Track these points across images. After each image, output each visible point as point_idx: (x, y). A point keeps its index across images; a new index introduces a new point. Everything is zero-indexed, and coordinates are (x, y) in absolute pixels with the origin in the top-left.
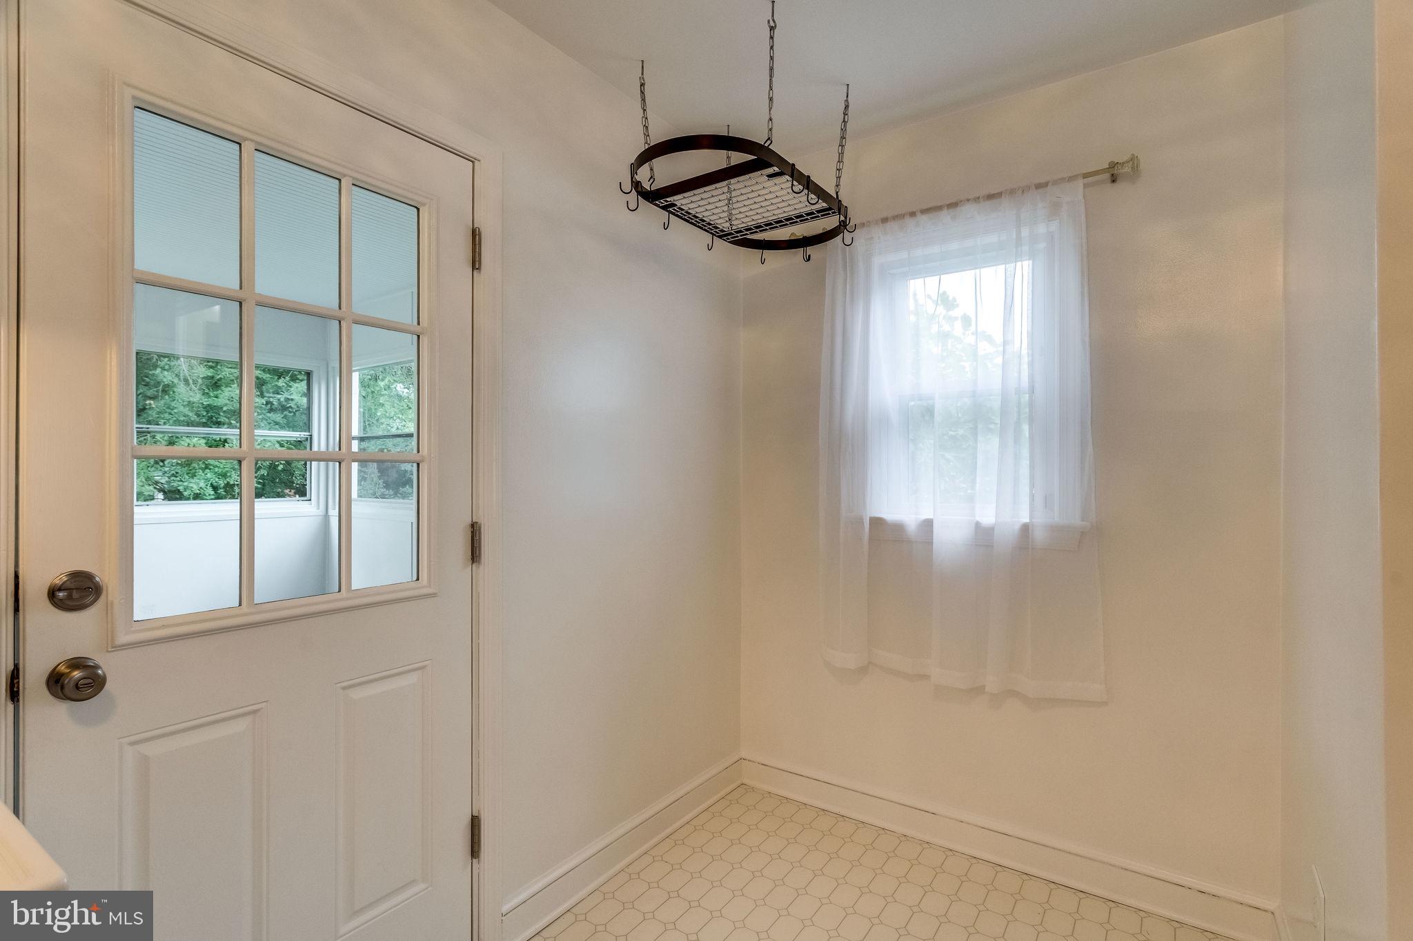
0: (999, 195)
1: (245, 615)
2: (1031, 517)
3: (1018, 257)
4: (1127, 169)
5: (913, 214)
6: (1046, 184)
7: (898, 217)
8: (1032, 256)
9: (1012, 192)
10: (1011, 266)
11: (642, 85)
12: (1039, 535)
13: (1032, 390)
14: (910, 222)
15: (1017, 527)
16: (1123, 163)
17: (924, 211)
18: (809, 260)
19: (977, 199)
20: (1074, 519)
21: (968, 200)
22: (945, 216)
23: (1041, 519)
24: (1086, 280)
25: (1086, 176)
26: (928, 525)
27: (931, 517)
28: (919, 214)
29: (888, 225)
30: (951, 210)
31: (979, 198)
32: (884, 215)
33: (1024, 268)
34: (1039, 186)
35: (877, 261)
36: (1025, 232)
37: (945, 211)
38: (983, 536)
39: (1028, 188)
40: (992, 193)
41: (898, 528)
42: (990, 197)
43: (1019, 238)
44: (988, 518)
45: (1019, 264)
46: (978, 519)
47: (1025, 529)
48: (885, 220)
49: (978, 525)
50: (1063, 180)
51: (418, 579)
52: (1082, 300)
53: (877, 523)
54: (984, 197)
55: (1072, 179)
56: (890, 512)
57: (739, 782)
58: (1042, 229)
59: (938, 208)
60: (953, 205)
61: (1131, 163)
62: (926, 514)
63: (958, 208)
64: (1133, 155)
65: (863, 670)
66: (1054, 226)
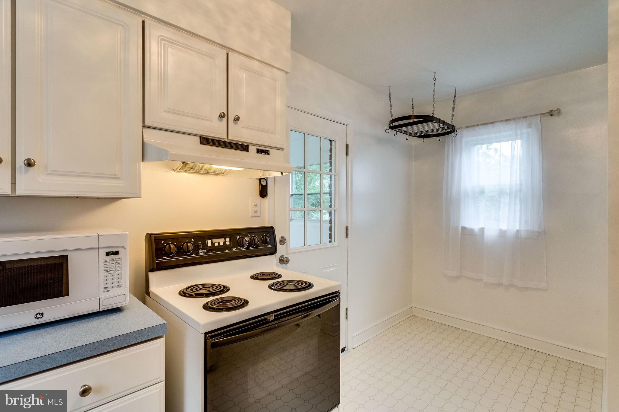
0: (510, 120)
1: (305, 248)
2: (520, 227)
3: (516, 139)
4: (556, 113)
5: (478, 125)
6: (527, 117)
7: (472, 126)
8: (521, 138)
9: (514, 119)
10: (514, 141)
11: (390, 94)
12: (523, 234)
13: (521, 184)
14: (477, 128)
15: (515, 231)
16: (555, 111)
17: (482, 125)
18: (440, 141)
19: (501, 121)
20: (536, 229)
21: (498, 121)
22: (490, 126)
23: (523, 228)
24: (541, 149)
25: (541, 114)
26: (482, 230)
27: (484, 227)
28: (480, 125)
29: (468, 129)
30: (492, 124)
31: (502, 121)
32: (468, 125)
33: (519, 142)
34: (524, 117)
35: (464, 140)
36: (519, 132)
37: (490, 125)
38: (503, 234)
39: (520, 118)
40: (507, 119)
41: (472, 230)
42: (506, 120)
43: (516, 133)
44: (504, 227)
45: (517, 141)
46: (500, 228)
47: (518, 231)
48: (467, 127)
49: (501, 230)
50: (532, 115)
51: (335, 242)
52: (540, 155)
53: (463, 228)
54: (504, 120)
55: (536, 115)
56: (468, 225)
57: (412, 315)
58: (525, 131)
59: (487, 124)
60: (493, 123)
61: (557, 111)
62: (482, 226)
63: (495, 124)
64: (558, 108)
65: (458, 277)
66: (530, 130)
